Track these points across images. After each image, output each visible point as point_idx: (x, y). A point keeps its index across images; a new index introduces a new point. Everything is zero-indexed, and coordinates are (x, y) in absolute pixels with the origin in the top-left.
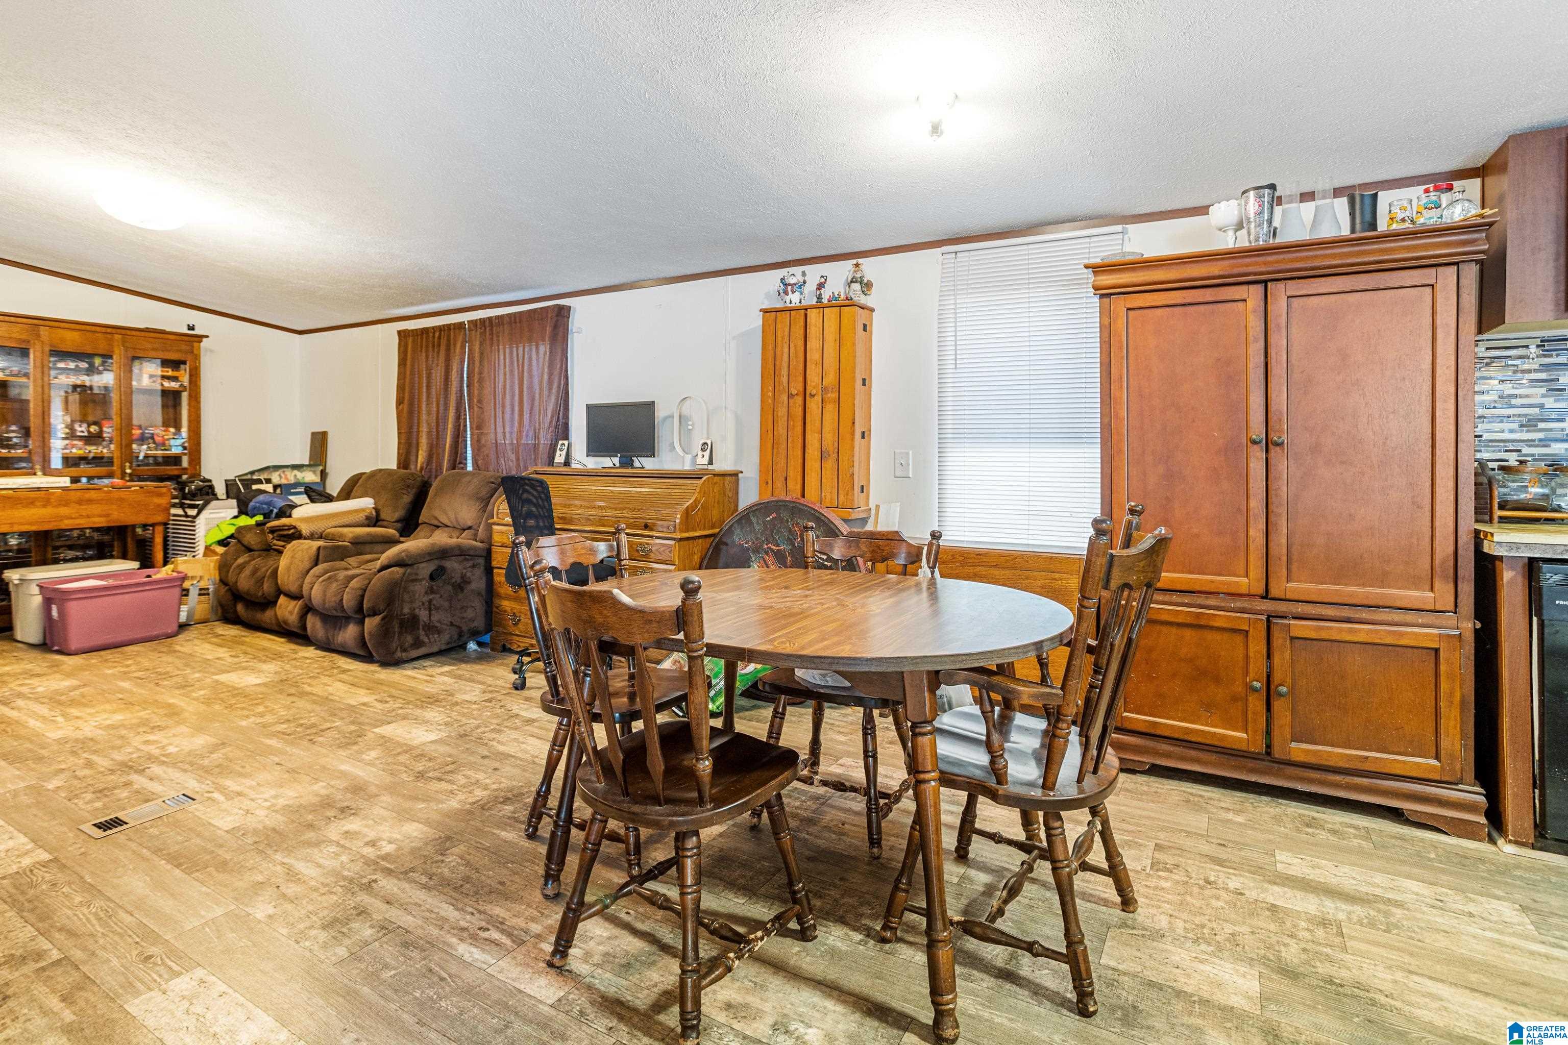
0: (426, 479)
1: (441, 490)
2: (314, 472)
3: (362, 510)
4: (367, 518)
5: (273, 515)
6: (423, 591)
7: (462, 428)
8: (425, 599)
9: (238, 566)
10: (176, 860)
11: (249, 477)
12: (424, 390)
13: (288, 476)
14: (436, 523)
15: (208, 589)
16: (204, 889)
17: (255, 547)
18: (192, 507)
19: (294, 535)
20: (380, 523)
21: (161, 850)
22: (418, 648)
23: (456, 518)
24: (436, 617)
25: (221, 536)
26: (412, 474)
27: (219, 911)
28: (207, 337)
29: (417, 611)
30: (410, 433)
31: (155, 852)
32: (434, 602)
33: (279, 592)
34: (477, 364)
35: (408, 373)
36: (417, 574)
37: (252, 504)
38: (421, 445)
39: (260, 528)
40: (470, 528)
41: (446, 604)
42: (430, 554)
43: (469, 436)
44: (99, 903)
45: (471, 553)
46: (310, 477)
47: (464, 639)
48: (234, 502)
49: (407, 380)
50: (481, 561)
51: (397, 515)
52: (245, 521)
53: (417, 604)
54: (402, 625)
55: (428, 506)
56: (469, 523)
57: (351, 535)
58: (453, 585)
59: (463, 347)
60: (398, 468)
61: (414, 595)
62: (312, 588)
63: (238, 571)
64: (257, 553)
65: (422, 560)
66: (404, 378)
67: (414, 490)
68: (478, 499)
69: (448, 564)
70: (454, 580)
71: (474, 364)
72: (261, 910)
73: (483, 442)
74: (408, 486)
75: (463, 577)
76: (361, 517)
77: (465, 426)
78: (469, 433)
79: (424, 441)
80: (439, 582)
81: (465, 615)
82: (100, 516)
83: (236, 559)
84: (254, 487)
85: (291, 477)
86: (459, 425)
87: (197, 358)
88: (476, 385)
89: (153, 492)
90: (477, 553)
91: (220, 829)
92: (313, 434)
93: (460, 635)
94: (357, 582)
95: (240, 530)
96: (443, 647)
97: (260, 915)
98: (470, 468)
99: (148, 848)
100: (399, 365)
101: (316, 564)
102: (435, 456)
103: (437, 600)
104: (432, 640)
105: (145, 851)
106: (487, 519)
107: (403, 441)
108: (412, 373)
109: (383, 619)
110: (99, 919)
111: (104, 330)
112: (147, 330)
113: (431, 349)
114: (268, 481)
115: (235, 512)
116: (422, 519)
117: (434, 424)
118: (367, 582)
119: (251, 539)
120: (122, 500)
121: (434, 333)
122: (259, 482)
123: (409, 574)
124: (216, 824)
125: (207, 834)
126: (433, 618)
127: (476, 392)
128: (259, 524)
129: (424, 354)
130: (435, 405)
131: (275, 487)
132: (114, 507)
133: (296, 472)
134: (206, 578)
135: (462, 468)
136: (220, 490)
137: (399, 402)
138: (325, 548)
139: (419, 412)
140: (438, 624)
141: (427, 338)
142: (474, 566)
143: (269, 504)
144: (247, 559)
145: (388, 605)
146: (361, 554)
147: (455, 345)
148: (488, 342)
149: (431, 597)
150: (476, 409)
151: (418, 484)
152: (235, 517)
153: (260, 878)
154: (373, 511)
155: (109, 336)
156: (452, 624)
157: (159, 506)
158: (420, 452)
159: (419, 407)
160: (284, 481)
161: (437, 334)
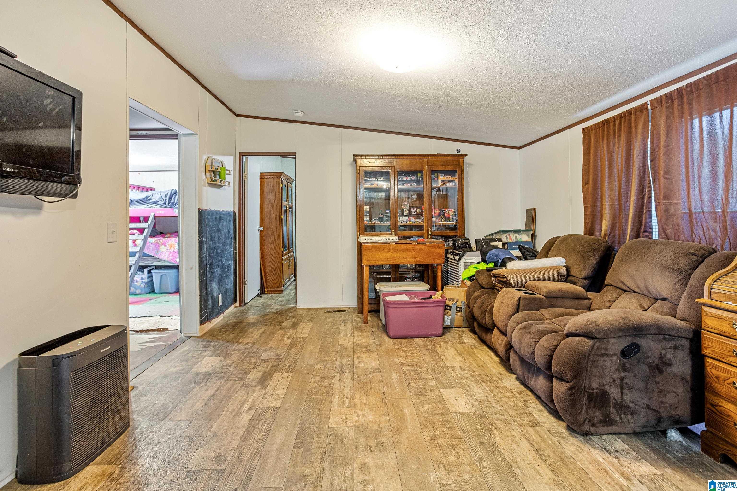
0: (609, 244)
1: (628, 256)
2: (528, 235)
3: (556, 267)
4: (560, 274)
5: (499, 264)
6: (614, 367)
7: (646, 199)
8: (616, 376)
9: (475, 298)
11: (490, 237)
12: (607, 169)
13: (512, 237)
14: (623, 287)
15: (461, 308)
17: (484, 286)
18: (457, 255)
19: (507, 284)
20: (570, 278)
22: (608, 425)
23: (646, 285)
24: (628, 397)
25: (470, 275)
26: (598, 240)
28: (467, 155)
29: (607, 387)
30: (594, 206)
32: (627, 381)
33: (494, 325)
34: (663, 137)
35: (592, 160)
36: (607, 349)
37: (488, 255)
38: (604, 215)
39: (489, 273)
40: (664, 299)
41: (641, 385)
42: (621, 330)
43: (654, 206)
45: (674, 333)
46: (525, 238)
47: (663, 426)
48: (479, 253)
49: (592, 164)
50: (686, 343)
51: (584, 273)
52: (483, 266)
53: (606, 380)
54: (590, 397)
55: (614, 270)
56: (664, 294)
57: (545, 290)
58: (649, 365)
59: (645, 126)
60: (585, 234)
61: (604, 371)
62: (513, 332)
63: (474, 301)
64: (486, 290)
65: (613, 335)
66: (589, 164)
67: (599, 254)
68: (674, 270)
69: (643, 342)
70: (650, 360)
71: (659, 139)
73: (672, 211)
74: (594, 250)
75: (661, 358)
76: (554, 273)
77: (650, 197)
78: (653, 203)
79: (607, 213)
80: (633, 360)
81: (665, 400)
82: (412, 258)
83: (474, 293)
84: (492, 244)
85: (513, 238)
86: (643, 198)
87: (461, 168)
88: (662, 157)
89: (436, 246)
90: (680, 334)
92: (528, 210)
93: (659, 420)
94: (546, 341)
95: (479, 272)
96: (638, 430)
98: (655, 236)
100: (584, 155)
101: (518, 311)
102: (618, 225)
103: (630, 379)
104: (625, 420)
106: (691, 297)
107: (588, 213)
108: (596, 159)
109: (571, 388)
111: (419, 157)
112: (438, 155)
113: (612, 136)
114: (500, 240)
115: (479, 259)
116: (608, 280)
117: (616, 198)
118: (556, 343)
119: (483, 280)
120: (421, 250)
121: (615, 121)
122: (494, 240)
123: (598, 348)
126: (625, 397)
127: (662, 165)
128: (489, 270)
129: (605, 142)
130: (617, 182)
131: (504, 244)
132: (418, 254)
133: (516, 235)
134: (460, 301)
135: (647, 236)
136: (473, 244)
137: (585, 183)
138: (524, 298)
139: (602, 189)
140: (630, 405)
141: (608, 128)
142: (675, 348)
143: (497, 256)
144: (480, 294)
145: (576, 377)
146: (553, 307)
147: (636, 126)
148: (676, 114)
149: (623, 374)
150: (662, 180)
151: (603, 248)
152: (478, 263)
154: (565, 269)
155: (421, 161)
156: (648, 407)
157: (439, 254)
158: (604, 222)
159: (602, 185)
160: (509, 241)
161: (617, 122)
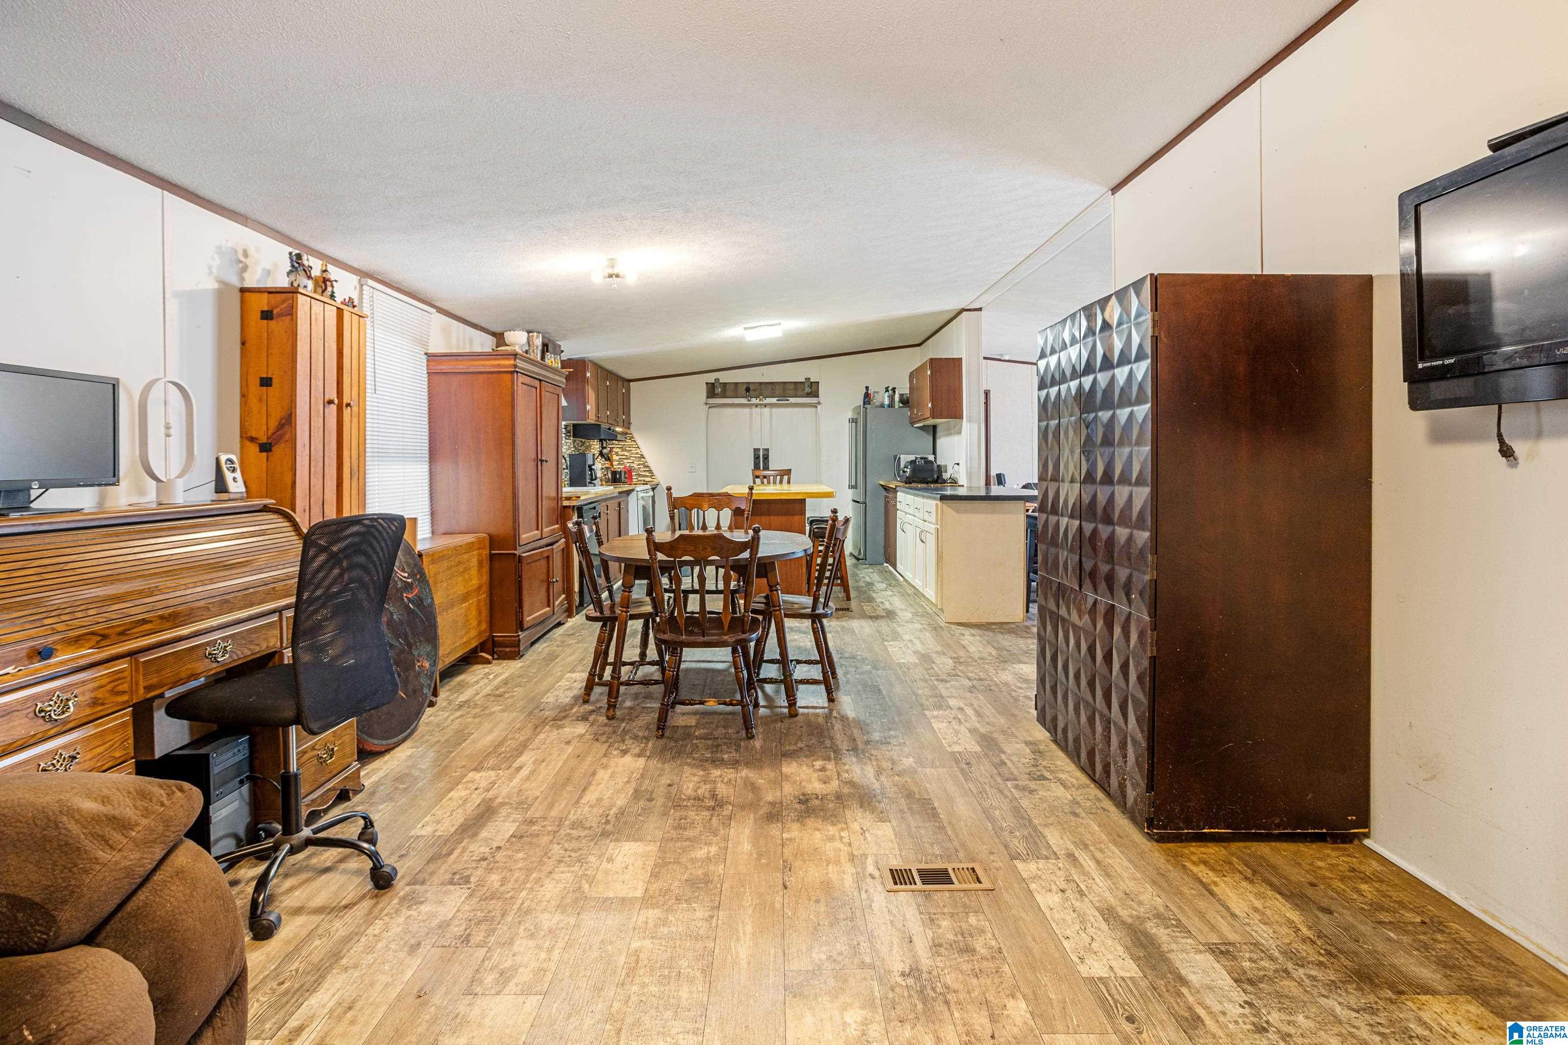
10: (933, 814)
16: (928, 786)
21: (939, 827)
27: (928, 770)
31: (943, 828)
44: (986, 804)
72: (909, 762)
91: (893, 826)
97: (911, 760)
99: (946, 834)
105: (949, 833)
110: (987, 794)
124: (892, 832)
125: (904, 827)
153: (897, 778)
